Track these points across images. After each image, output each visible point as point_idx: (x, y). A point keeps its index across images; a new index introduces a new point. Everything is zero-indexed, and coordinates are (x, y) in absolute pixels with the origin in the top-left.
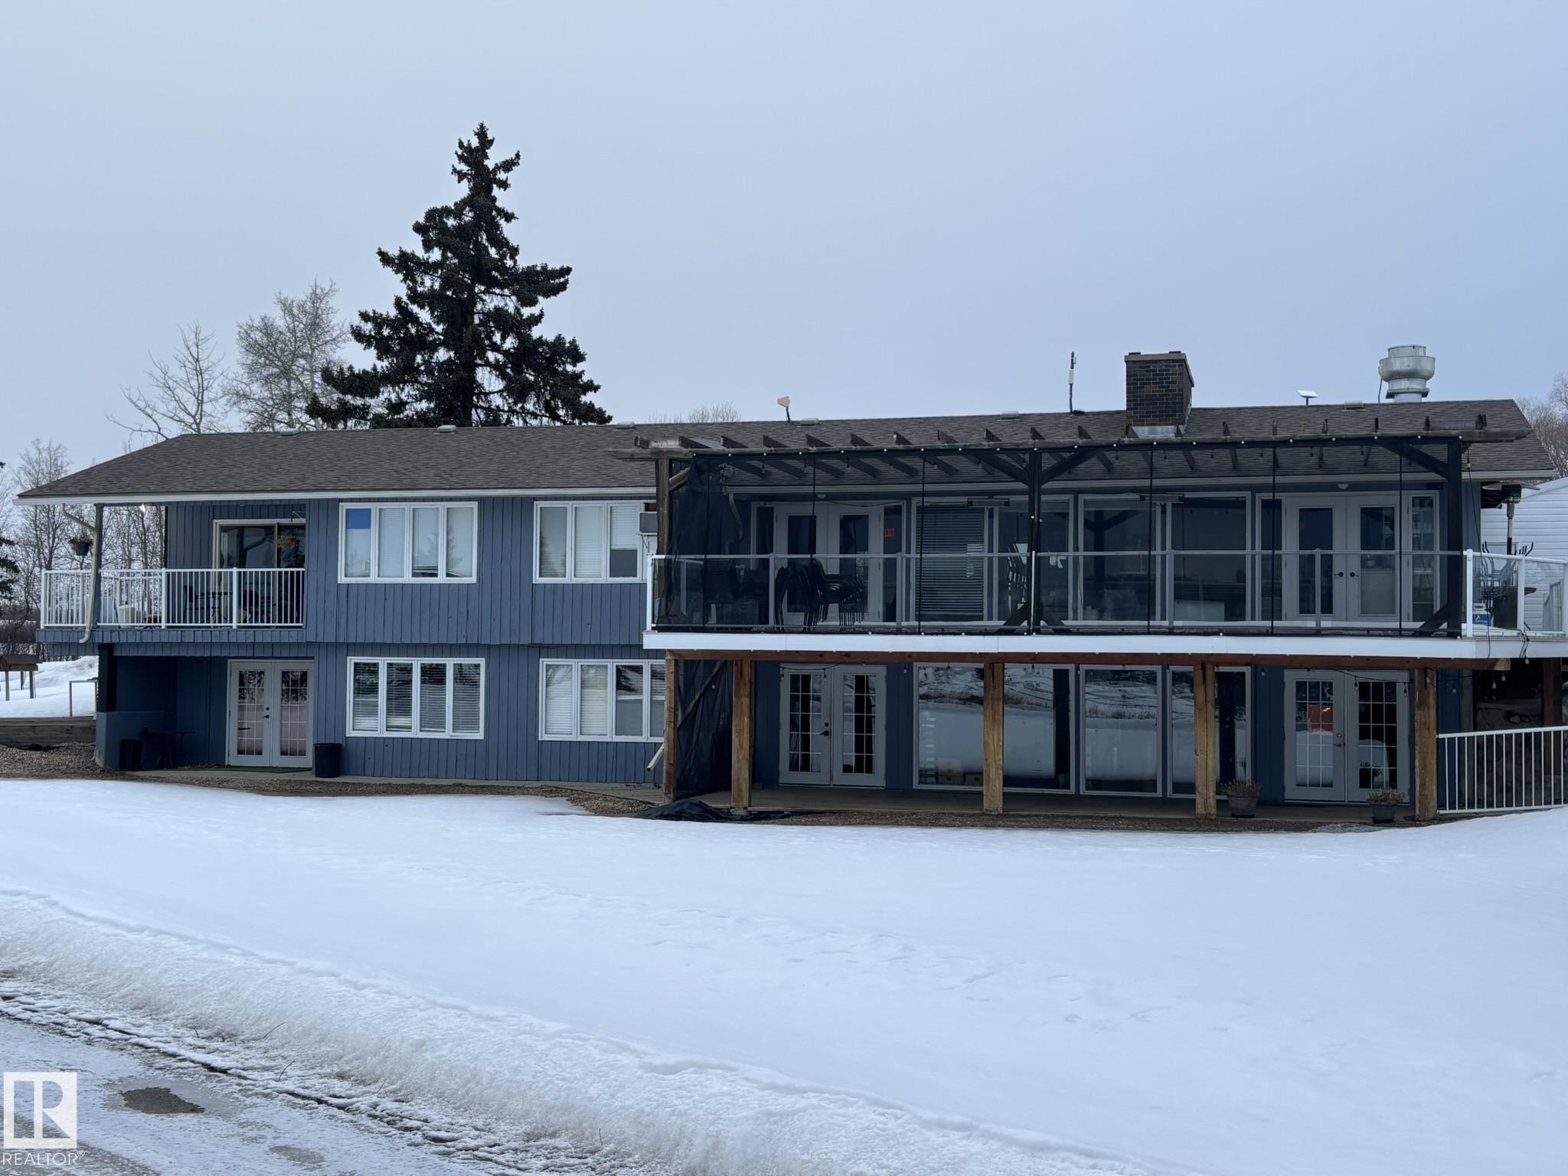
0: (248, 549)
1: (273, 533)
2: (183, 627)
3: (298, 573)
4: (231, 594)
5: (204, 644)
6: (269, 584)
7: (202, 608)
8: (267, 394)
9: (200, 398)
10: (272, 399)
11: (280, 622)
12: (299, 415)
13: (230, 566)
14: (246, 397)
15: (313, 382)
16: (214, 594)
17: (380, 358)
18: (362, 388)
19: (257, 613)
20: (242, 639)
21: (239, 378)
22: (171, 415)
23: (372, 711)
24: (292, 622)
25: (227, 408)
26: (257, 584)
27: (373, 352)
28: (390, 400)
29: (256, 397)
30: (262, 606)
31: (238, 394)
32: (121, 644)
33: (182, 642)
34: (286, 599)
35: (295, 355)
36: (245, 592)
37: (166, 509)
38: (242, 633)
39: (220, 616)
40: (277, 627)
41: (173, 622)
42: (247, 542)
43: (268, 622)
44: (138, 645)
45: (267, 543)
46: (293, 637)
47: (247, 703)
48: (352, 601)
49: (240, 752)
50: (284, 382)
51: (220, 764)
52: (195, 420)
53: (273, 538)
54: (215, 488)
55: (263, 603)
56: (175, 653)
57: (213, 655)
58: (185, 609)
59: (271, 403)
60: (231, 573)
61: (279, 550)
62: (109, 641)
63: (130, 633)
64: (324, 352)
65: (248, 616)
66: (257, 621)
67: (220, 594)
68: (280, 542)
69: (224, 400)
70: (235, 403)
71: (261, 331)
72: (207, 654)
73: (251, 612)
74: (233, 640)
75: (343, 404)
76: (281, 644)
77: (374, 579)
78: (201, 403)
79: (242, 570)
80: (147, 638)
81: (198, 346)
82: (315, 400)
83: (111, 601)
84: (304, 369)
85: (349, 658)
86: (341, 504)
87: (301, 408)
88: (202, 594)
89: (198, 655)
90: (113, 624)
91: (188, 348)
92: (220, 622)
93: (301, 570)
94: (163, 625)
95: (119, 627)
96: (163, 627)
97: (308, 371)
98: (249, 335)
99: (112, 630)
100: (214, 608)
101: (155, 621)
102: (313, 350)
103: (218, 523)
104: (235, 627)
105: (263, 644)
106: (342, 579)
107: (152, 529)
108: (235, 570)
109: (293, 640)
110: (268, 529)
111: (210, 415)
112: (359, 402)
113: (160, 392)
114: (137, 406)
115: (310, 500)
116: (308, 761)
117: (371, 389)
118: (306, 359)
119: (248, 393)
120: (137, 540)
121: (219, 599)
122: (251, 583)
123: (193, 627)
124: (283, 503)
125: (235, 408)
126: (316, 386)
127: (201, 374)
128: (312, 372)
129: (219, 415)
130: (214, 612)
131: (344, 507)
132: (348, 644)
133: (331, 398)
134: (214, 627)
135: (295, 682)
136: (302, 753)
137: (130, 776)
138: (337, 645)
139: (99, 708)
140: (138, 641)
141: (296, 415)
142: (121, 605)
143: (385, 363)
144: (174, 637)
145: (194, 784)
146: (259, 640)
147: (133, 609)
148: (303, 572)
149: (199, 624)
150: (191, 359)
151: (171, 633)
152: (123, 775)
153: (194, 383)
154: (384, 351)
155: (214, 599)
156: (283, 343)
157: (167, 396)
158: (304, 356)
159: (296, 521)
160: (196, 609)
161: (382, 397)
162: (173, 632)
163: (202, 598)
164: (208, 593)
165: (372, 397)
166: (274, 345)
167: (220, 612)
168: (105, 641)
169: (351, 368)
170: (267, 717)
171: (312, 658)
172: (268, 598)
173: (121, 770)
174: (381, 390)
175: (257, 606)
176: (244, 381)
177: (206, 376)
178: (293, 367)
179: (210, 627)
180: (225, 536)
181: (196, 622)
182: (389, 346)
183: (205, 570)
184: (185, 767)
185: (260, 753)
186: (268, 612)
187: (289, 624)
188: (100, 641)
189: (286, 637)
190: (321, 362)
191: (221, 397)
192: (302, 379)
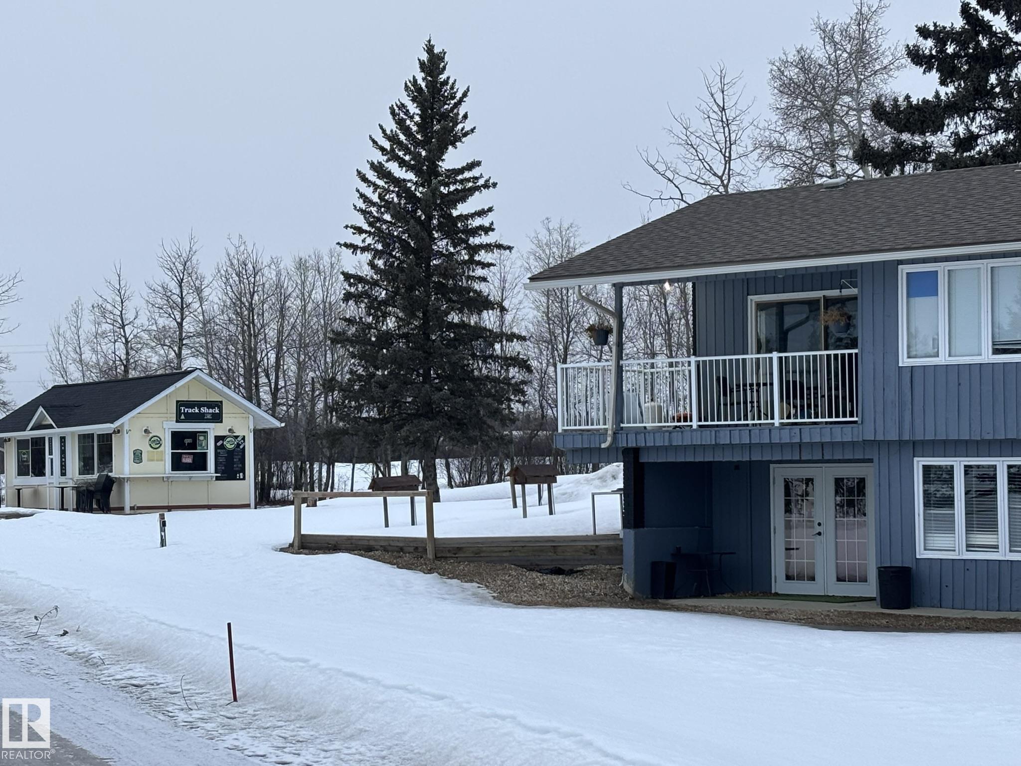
0: (789, 330)
1: (818, 309)
2: (717, 426)
3: (850, 355)
4: (772, 384)
5: (742, 446)
6: (815, 372)
7: (739, 403)
8: (805, 143)
9: (727, 154)
10: (811, 148)
11: (830, 416)
12: (844, 166)
13: (770, 351)
14: (781, 149)
15: (861, 123)
16: (751, 385)
17: (943, 83)
18: (923, 123)
19: (802, 407)
20: (786, 440)
21: (772, 127)
22: (695, 177)
23: (948, 526)
24: (844, 416)
25: (759, 164)
26: (801, 373)
27: (934, 76)
28: (957, 134)
29: (793, 147)
30: (809, 399)
31: (770, 145)
32: (648, 449)
33: (717, 445)
34: (837, 389)
35: (839, 92)
36: (788, 382)
37: (694, 287)
38: (786, 432)
39: (759, 411)
40: (826, 423)
41: (706, 420)
42: (789, 321)
43: (816, 417)
44: (666, 449)
45: (811, 322)
46: (847, 435)
47: (794, 518)
48: (918, 389)
49: (788, 578)
50: (826, 126)
51: (767, 592)
52: (722, 181)
53: (819, 315)
54: (748, 257)
55: (809, 394)
56: (709, 458)
57: (753, 459)
58: (719, 404)
59: (810, 153)
60: (771, 359)
61: (826, 328)
62: (634, 445)
63: (657, 435)
64: (873, 85)
65: (793, 412)
66: (802, 417)
67: (758, 385)
68: (827, 318)
69: (755, 155)
70: (768, 158)
71: (796, 66)
72: (746, 458)
73: (795, 407)
74: (776, 440)
75: (898, 143)
76: (833, 444)
77: (943, 359)
78: (728, 160)
79: (783, 355)
80: (677, 441)
81: (723, 92)
82: (864, 143)
83: (634, 397)
84: (850, 108)
85: (916, 459)
86: (900, 267)
87: (846, 157)
88: (738, 386)
89: (735, 459)
90: (638, 425)
91: (712, 95)
92: (759, 418)
93: (854, 351)
94: (695, 424)
95: (645, 428)
96: (695, 427)
97: (854, 110)
98: (782, 73)
99: (637, 432)
100: (752, 402)
101: (685, 420)
102: (860, 84)
103: (754, 299)
104: (777, 424)
105: (812, 444)
106: (904, 361)
107: (676, 316)
108: (775, 355)
109: (848, 438)
110: (813, 304)
111: (739, 174)
112: (918, 140)
113: (682, 150)
114: (655, 169)
115: (862, 264)
116: (871, 589)
117: (933, 123)
118: (851, 96)
119: (783, 144)
120: (661, 330)
121: (758, 391)
122: (794, 372)
123: (729, 426)
124: (830, 270)
125: (769, 164)
126: (864, 128)
127: (728, 125)
128: (860, 111)
129: (750, 174)
130: (752, 407)
131: (904, 270)
132: (914, 443)
133: (883, 141)
134: (753, 425)
135: (851, 491)
136: (864, 580)
137: (663, 604)
138: (901, 443)
139: (626, 524)
140: (666, 444)
141: (841, 165)
142: (645, 403)
143: (951, 89)
144: (708, 438)
145: (737, 615)
146: (806, 439)
147: (660, 408)
148: (856, 354)
149: (736, 422)
150: (716, 109)
151: (704, 432)
152: (656, 603)
153: (720, 137)
154: (948, 74)
155: (752, 391)
156: (824, 78)
157: (689, 156)
158: (849, 92)
159: (846, 292)
160: (732, 404)
161: (947, 131)
162: (707, 432)
163: (739, 391)
164: (745, 385)
165: (934, 133)
166: (813, 82)
167: (759, 407)
168: (630, 445)
169: (908, 97)
170: (819, 534)
171: (870, 461)
172: (816, 388)
173: (653, 598)
174: (946, 123)
175: (802, 397)
176: (778, 129)
177: (733, 128)
178: (836, 107)
179: (748, 425)
180: (763, 315)
181: (732, 420)
182: (955, 66)
183: (741, 357)
184: (726, 595)
185: (813, 579)
186: (816, 406)
187: (841, 419)
188: (625, 445)
189: (839, 435)
190: (870, 96)
191: (752, 151)
192: (847, 122)
